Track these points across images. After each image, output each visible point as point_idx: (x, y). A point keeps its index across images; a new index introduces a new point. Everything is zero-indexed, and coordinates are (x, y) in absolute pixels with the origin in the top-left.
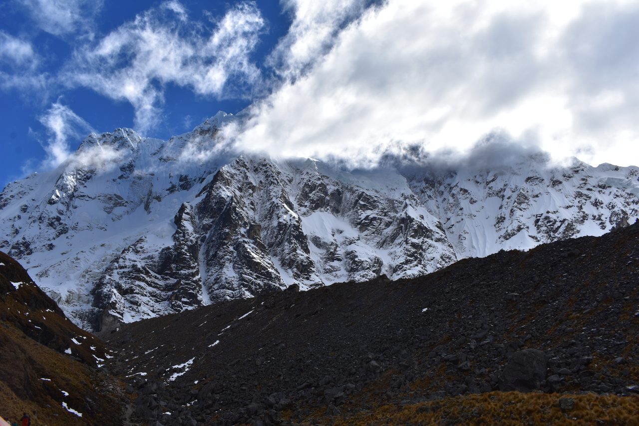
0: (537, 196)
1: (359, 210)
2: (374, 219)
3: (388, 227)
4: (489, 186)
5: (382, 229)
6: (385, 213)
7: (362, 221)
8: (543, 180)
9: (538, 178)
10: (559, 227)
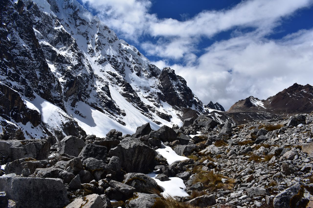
0: (104, 45)
1: (33, 14)
2: (41, 24)
3: (49, 33)
4: (77, 27)
5: (46, 34)
6: (46, 23)
7: (37, 23)
8: (105, 37)
9: (102, 35)
10: (119, 65)
